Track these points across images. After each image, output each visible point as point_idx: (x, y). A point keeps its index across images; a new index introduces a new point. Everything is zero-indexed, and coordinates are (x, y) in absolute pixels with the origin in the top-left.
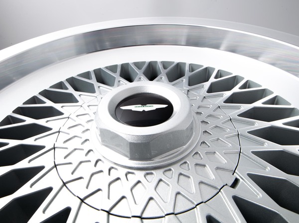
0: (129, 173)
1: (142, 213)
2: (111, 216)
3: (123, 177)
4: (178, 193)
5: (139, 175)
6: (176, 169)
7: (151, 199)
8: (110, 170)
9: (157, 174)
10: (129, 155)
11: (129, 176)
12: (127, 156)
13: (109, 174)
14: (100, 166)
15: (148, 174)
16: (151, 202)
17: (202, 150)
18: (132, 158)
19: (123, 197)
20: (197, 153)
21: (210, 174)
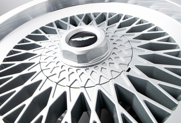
0: (78, 69)
1: (85, 85)
2: (71, 88)
3: (75, 72)
4: (101, 76)
5: (83, 70)
6: (100, 66)
7: (89, 79)
8: (69, 69)
9: (91, 69)
10: (77, 61)
11: (78, 71)
12: (76, 62)
13: (69, 71)
14: (64, 68)
15: (87, 69)
16: (89, 81)
17: (112, 57)
18: (79, 62)
19: (76, 80)
20: (110, 58)
21: (116, 67)
